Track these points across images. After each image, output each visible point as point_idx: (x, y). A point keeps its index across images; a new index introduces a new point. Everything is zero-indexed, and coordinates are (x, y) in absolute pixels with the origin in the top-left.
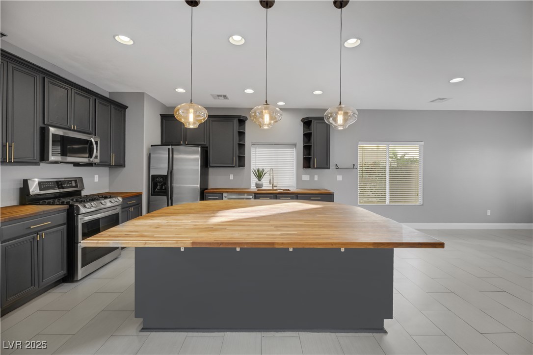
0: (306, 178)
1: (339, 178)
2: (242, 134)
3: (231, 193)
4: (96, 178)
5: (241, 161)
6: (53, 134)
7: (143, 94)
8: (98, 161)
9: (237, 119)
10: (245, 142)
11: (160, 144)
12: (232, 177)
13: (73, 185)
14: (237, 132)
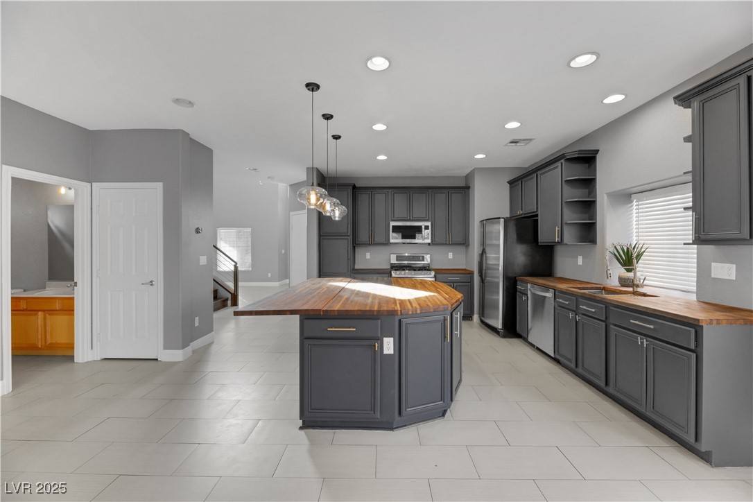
4: (451, 256)
6: (393, 226)
7: (474, 169)
8: (429, 241)
9: (563, 161)
10: (596, 197)
12: (580, 260)
13: (421, 259)
14: (563, 183)
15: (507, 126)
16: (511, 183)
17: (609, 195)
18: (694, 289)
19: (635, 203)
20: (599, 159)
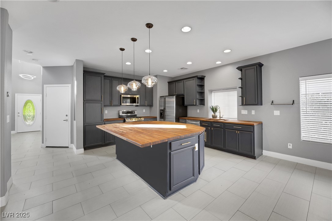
0: (245, 112)
1: (277, 113)
2: (202, 86)
3: (193, 120)
4: (144, 111)
5: (202, 102)
6: (123, 97)
7: (157, 75)
8: (139, 104)
9: (196, 78)
10: (204, 91)
11: (168, 95)
12: (198, 111)
13: (133, 113)
14: (196, 85)
15: (187, 63)
16: (169, 83)
17: (209, 90)
18: (237, 118)
19: (213, 93)
20: (206, 79)
